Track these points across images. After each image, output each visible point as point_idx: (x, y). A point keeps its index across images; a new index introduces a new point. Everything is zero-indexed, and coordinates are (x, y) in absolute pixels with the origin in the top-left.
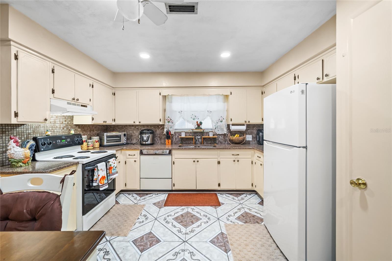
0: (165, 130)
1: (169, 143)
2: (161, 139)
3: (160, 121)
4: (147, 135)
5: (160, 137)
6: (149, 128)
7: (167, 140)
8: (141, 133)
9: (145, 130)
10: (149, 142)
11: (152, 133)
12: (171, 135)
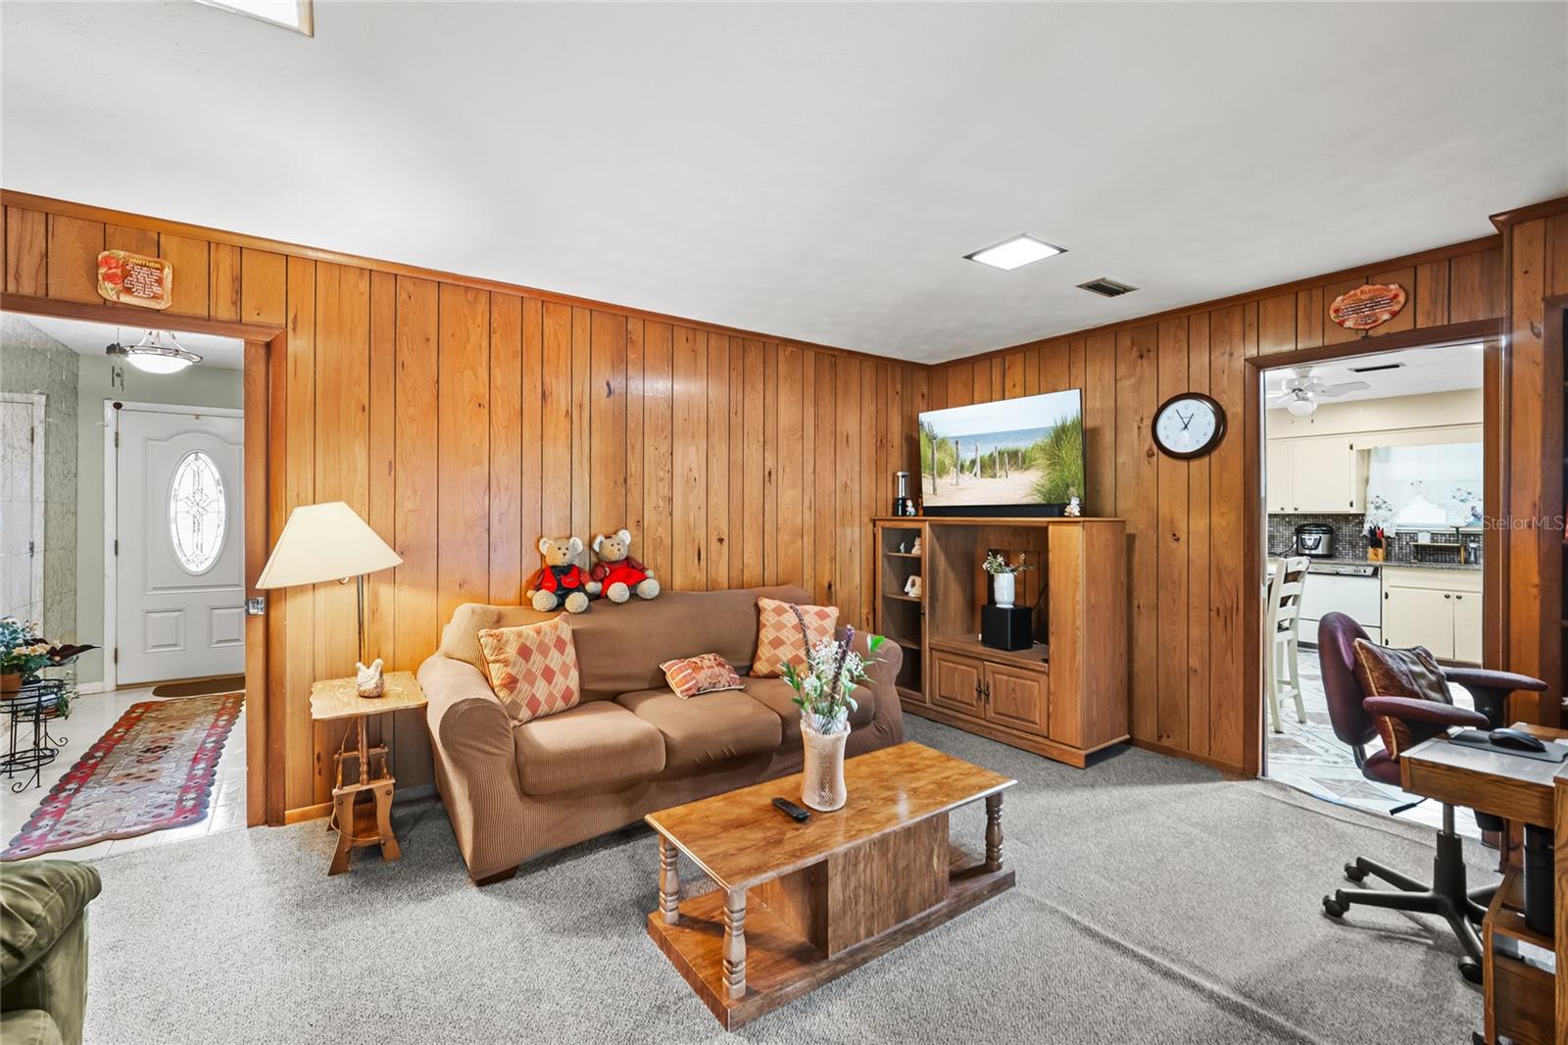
0: (1367, 526)
1: (1376, 555)
2: (1355, 547)
3: (1351, 505)
4: (1317, 536)
5: (1351, 543)
6: (1320, 521)
7: (1370, 550)
8: (1299, 531)
9: (1307, 525)
10: (1319, 551)
11: (1330, 531)
12: (1383, 540)
